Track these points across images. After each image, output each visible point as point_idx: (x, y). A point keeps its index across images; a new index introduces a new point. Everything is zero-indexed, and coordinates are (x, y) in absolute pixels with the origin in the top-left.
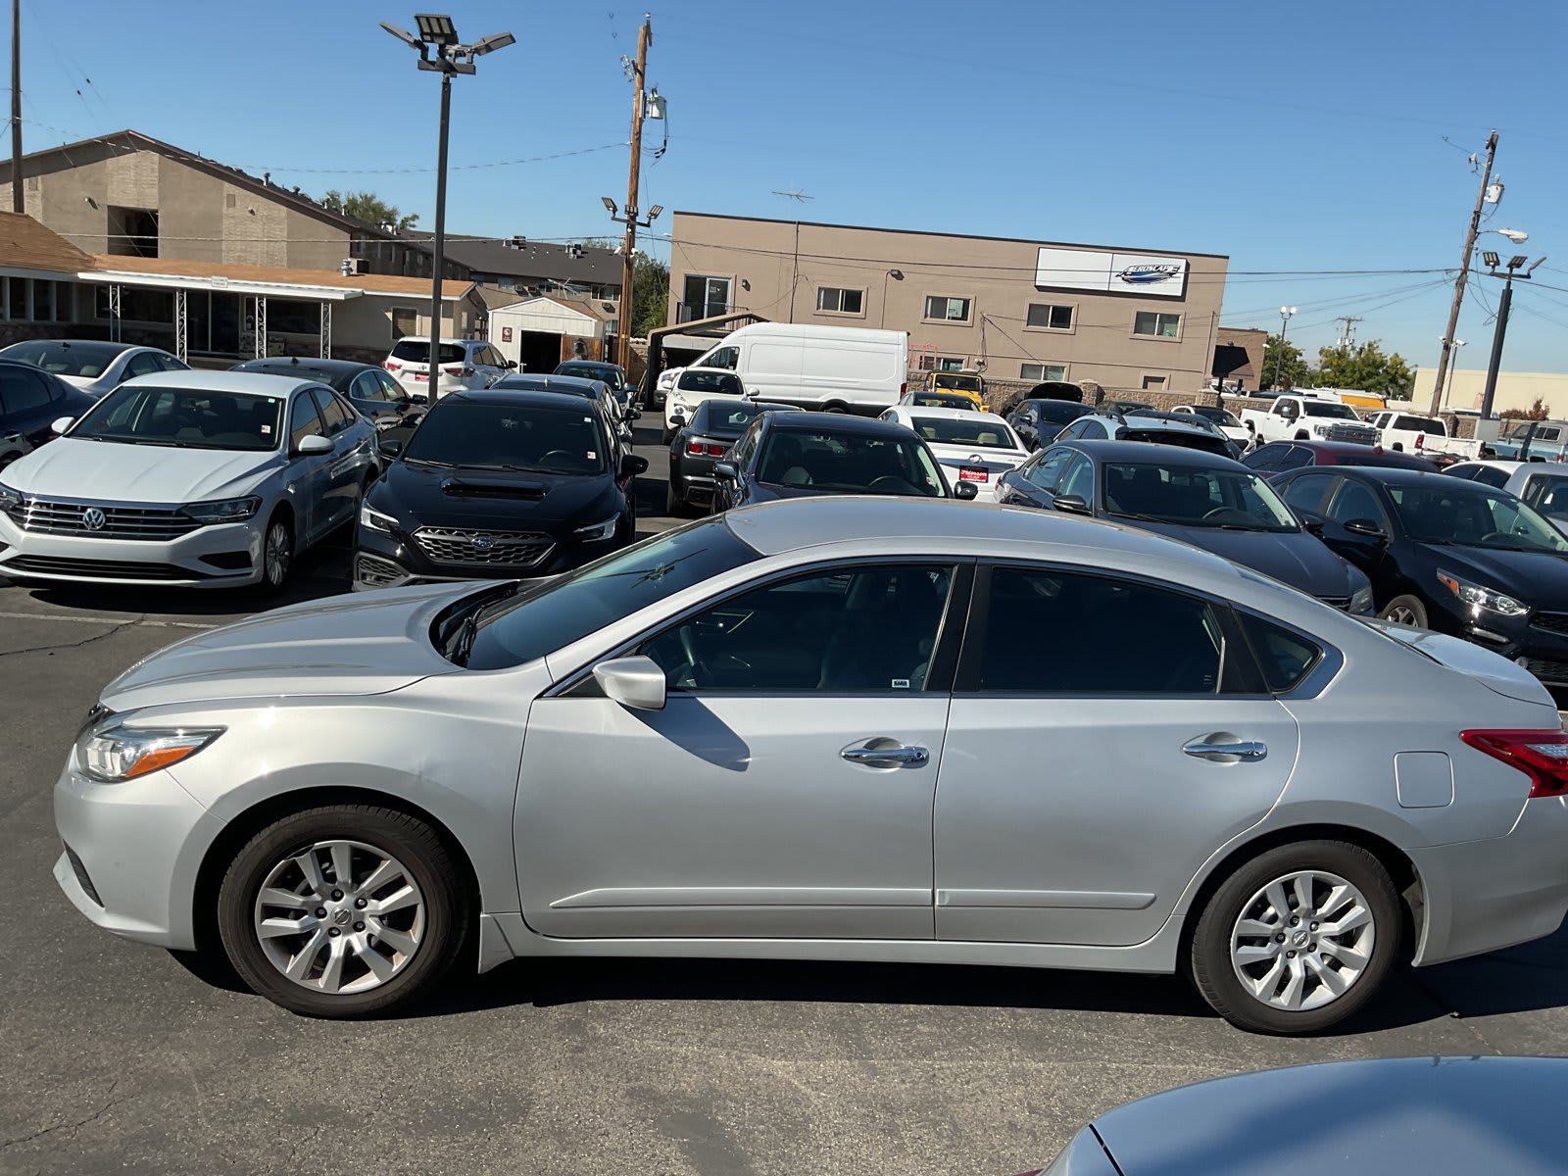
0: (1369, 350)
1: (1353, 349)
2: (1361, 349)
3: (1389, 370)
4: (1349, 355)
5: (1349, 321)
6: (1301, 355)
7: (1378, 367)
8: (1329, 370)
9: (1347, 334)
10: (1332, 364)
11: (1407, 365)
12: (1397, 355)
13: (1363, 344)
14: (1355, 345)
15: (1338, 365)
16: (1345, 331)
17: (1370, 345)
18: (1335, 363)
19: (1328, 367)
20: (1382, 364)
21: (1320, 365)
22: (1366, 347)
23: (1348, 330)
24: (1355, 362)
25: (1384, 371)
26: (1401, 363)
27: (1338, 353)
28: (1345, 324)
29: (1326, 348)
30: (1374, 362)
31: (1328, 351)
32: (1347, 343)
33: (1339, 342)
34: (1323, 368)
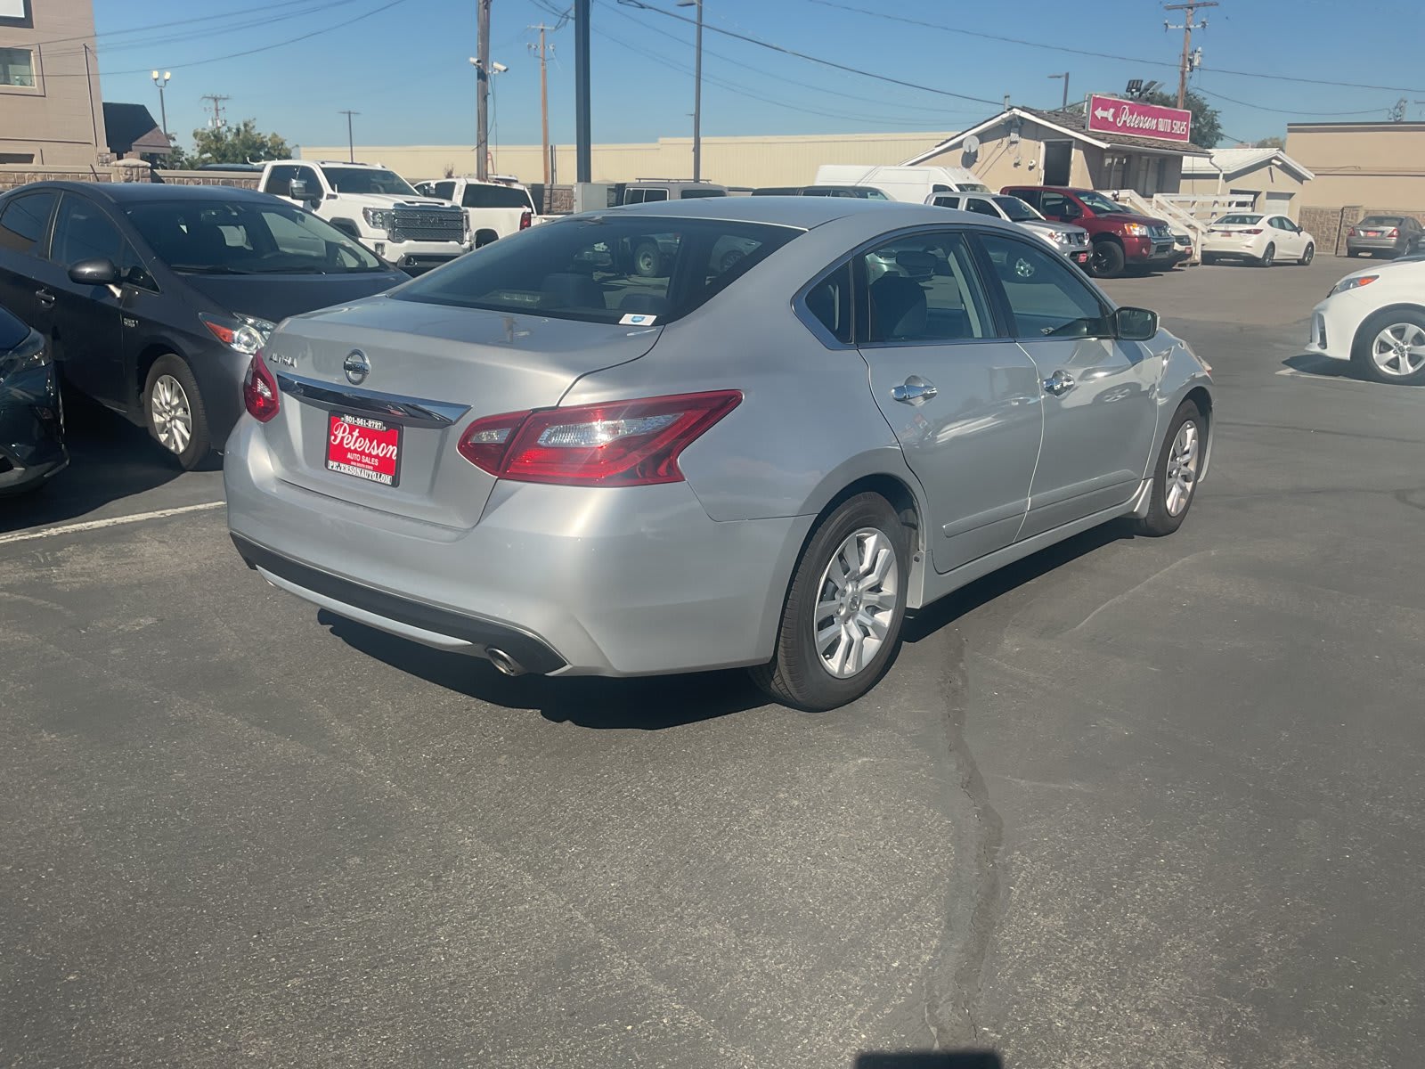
0: (246, 131)
1: (229, 130)
2: (238, 130)
3: (272, 152)
4: (226, 137)
5: (216, 100)
6: (174, 139)
7: (259, 149)
8: (209, 155)
9: (217, 115)
10: (210, 148)
11: (288, 145)
12: (275, 135)
13: (239, 125)
14: (229, 124)
15: (217, 148)
16: (214, 112)
17: (246, 125)
18: (213, 146)
19: (207, 152)
20: (263, 145)
21: (198, 149)
22: (242, 128)
23: (217, 110)
24: (235, 144)
25: (266, 153)
26: (282, 143)
27: (215, 136)
28: (212, 104)
29: (200, 130)
30: (255, 143)
31: (203, 134)
32: (219, 125)
33: (210, 124)
34: (202, 153)
